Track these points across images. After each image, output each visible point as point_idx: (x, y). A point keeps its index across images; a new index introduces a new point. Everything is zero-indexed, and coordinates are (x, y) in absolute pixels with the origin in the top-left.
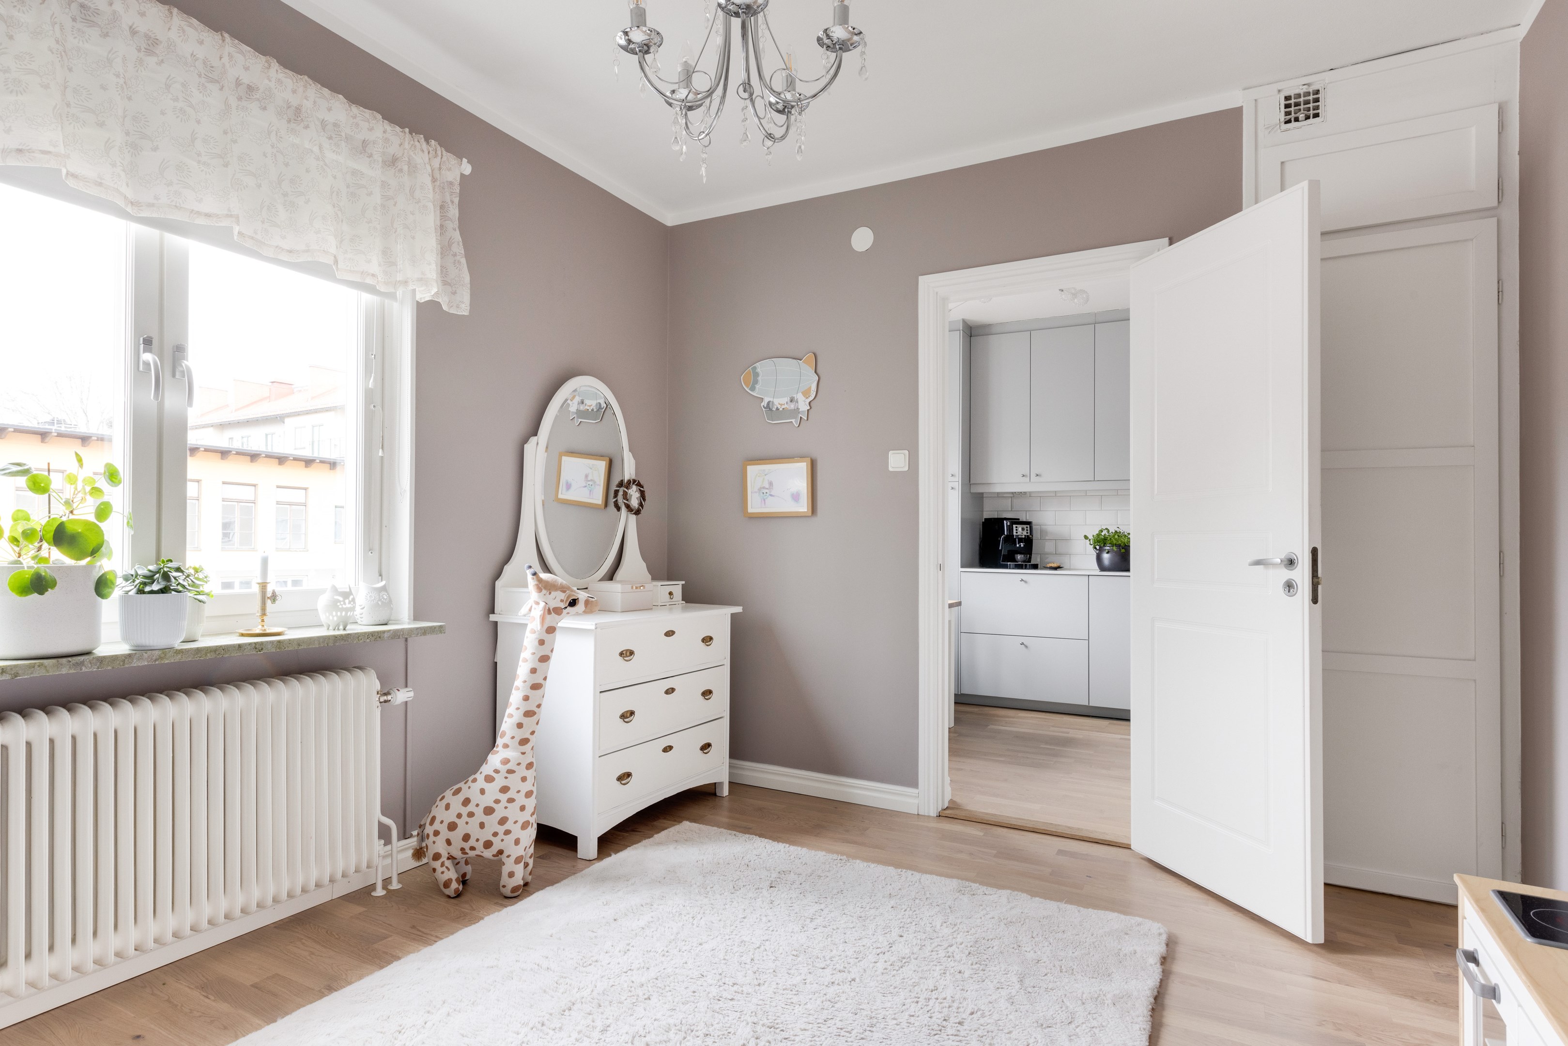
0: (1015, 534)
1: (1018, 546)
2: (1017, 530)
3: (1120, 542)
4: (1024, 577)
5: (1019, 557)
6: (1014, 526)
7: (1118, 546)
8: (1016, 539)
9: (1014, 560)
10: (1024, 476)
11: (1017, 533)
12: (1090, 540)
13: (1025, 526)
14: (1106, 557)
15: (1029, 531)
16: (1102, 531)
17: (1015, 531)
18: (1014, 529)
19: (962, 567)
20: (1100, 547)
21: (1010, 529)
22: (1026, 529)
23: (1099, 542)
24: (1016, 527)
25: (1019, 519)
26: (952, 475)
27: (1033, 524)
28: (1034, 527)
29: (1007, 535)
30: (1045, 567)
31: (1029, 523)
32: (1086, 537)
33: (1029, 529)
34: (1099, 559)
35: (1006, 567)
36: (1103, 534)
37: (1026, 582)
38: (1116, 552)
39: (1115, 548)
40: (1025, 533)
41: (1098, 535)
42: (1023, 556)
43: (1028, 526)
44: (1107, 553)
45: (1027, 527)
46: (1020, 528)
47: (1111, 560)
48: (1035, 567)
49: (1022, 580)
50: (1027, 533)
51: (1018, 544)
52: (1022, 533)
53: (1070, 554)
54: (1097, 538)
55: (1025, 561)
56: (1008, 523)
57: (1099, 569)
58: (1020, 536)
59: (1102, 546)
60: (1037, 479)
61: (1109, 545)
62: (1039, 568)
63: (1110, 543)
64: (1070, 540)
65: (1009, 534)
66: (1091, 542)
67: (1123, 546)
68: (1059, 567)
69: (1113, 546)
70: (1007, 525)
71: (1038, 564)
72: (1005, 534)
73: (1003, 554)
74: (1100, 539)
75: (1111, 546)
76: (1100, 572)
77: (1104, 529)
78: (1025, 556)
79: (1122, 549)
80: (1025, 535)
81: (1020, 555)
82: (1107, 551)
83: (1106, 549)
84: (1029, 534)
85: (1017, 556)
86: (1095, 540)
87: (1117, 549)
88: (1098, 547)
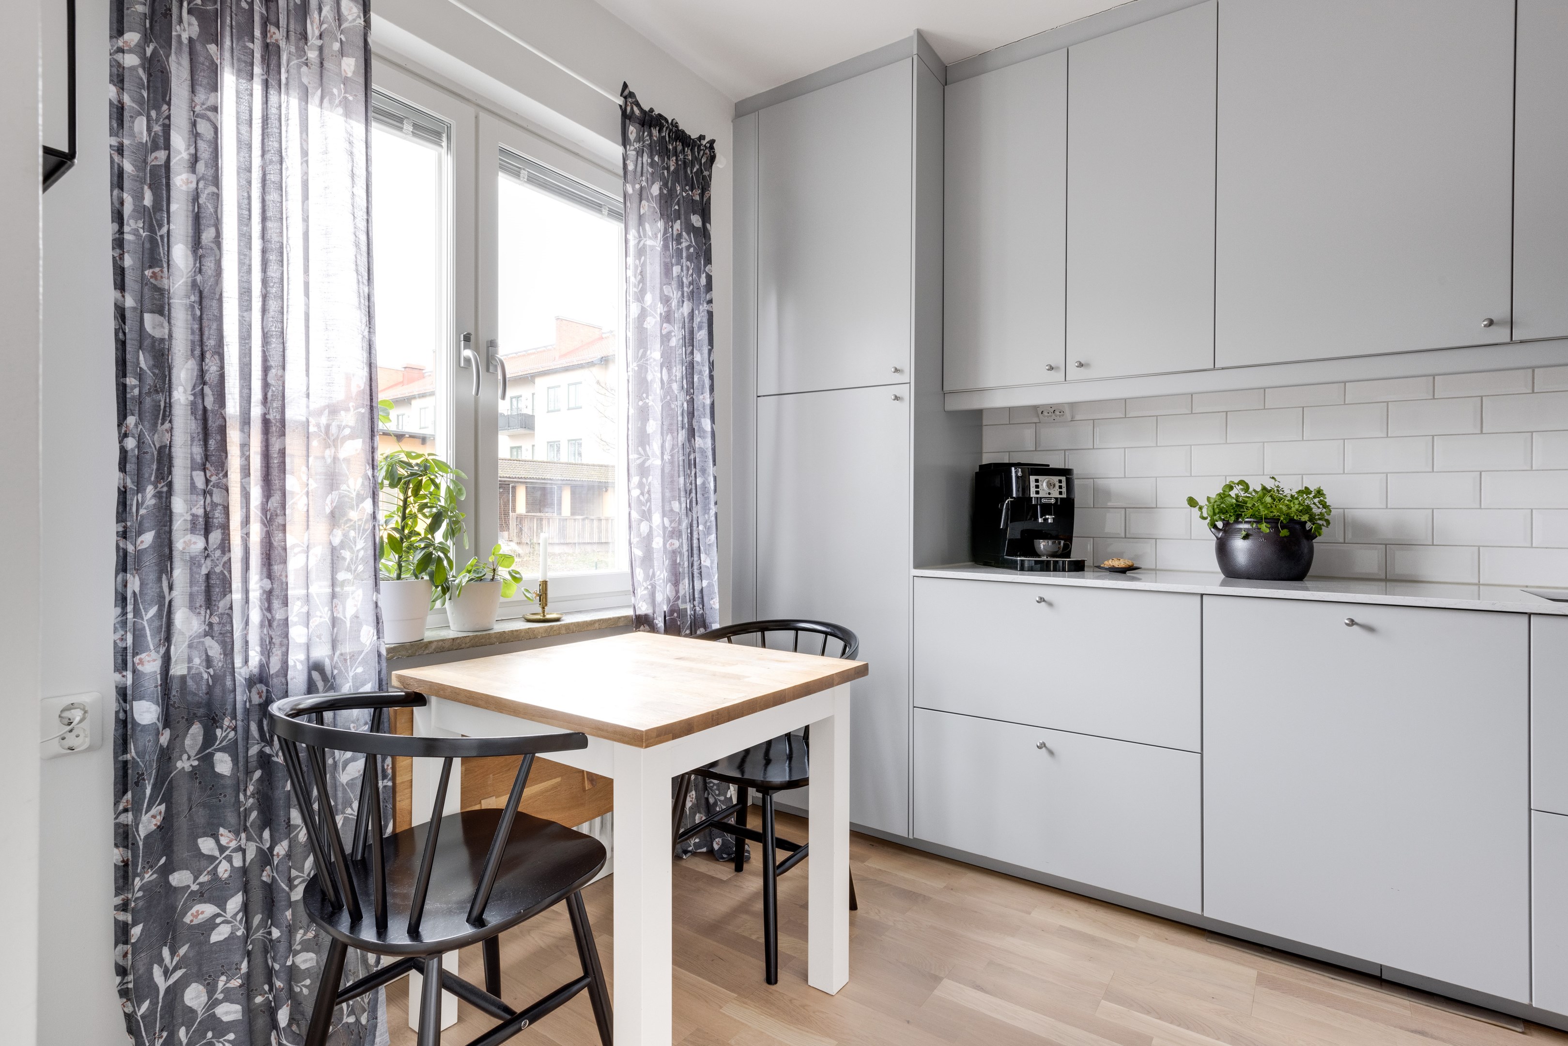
0: (1033, 495)
1: (1040, 520)
2: (1037, 487)
3: (1276, 513)
4: (1047, 594)
5: (1043, 545)
6: (1032, 478)
7: (1273, 522)
8: (1036, 506)
9: (1033, 552)
10: (1051, 368)
11: (1037, 492)
12: (1201, 508)
13: (1055, 479)
14: (1241, 548)
15: (1064, 490)
16: (1231, 488)
17: (1033, 490)
18: (1033, 484)
19: (917, 566)
20: (1227, 524)
21: (1024, 487)
22: (1057, 484)
23: (1222, 511)
24: (1037, 481)
25: (1048, 465)
26: (896, 370)
27: (1076, 472)
28: (1077, 482)
29: (1017, 498)
30: (1099, 567)
31: (1066, 473)
32: (1192, 502)
33: (1064, 484)
34: (1223, 551)
35: (1011, 566)
36: (1233, 493)
37: (1050, 604)
38: (1266, 536)
39: (1265, 528)
40: (1055, 494)
41: (1223, 496)
42: (1050, 542)
43: (1063, 479)
44: (1246, 537)
45: (1060, 481)
46: (1044, 481)
47: (1251, 553)
48: (1078, 567)
49: (1042, 600)
50: (1061, 493)
51: (1041, 517)
52: (1049, 494)
53: (1156, 539)
54: (1218, 503)
55: (1054, 555)
56: (1020, 474)
57: (1222, 576)
58: (1043, 501)
59: (1231, 522)
60: (1083, 373)
61: (1247, 520)
62: (1086, 569)
63: (1252, 516)
64: (1156, 508)
65: (1021, 495)
66: (1205, 511)
67: (1285, 522)
68: (1132, 568)
69: (1259, 521)
70: (1017, 477)
71: (1084, 561)
72: (1012, 497)
73: (1009, 540)
74: (1222, 505)
75: (1254, 522)
76: (1223, 584)
77: (1236, 481)
78: (1053, 543)
79: (1283, 528)
80: (1056, 499)
81: (1046, 541)
82: (1244, 533)
83: (1241, 529)
84: (1064, 496)
85: (1040, 544)
86: (1213, 509)
87: (1269, 528)
88: (1220, 525)
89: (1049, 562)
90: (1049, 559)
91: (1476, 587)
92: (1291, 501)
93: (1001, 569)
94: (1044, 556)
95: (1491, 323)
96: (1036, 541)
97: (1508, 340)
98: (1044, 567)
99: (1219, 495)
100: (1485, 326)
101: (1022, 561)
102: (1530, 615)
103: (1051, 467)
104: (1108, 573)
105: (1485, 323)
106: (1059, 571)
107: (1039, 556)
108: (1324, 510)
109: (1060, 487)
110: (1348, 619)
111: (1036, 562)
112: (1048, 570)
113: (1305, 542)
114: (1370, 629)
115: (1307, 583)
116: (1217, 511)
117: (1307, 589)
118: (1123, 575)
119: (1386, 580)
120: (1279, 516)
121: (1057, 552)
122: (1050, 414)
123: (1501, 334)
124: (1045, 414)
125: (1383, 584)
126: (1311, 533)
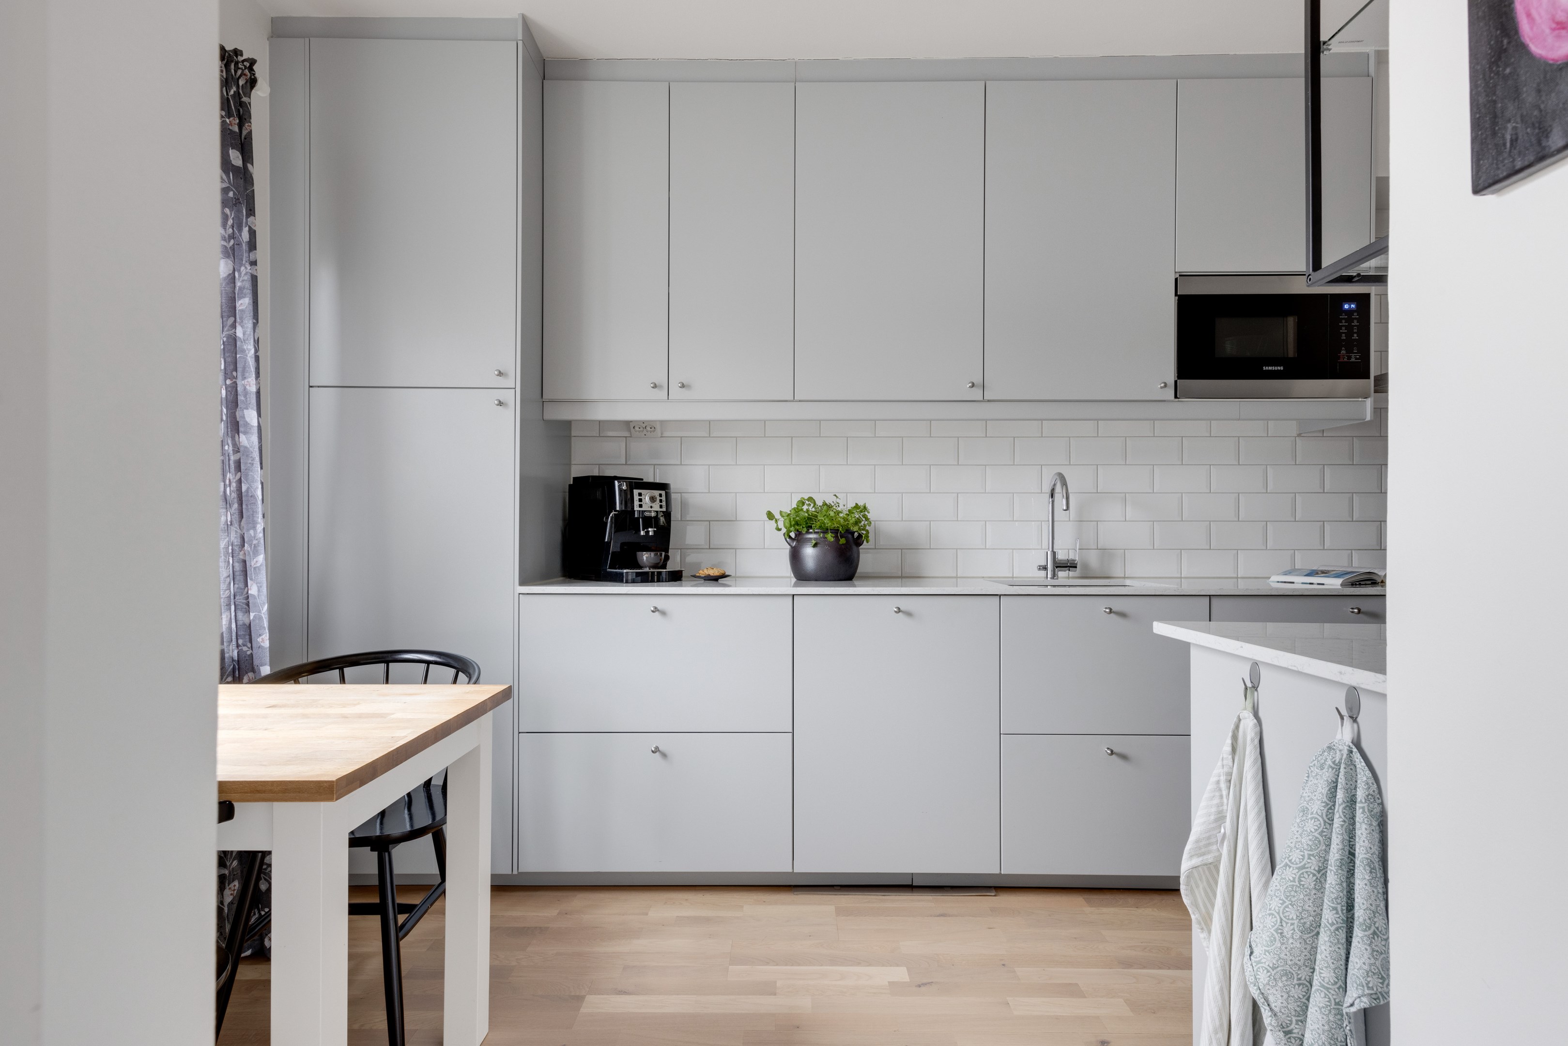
0: (636, 508)
1: (642, 533)
2: (640, 500)
3: (836, 525)
4: (660, 603)
5: (645, 557)
6: (636, 492)
7: (835, 531)
8: (638, 519)
9: (635, 564)
10: (655, 386)
11: (641, 506)
12: (776, 521)
13: (656, 493)
14: (809, 553)
15: (664, 504)
16: (803, 504)
17: (636, 503)
18: (636, 498)
19: (522, 583)
20: (799, 534)
21: (628, 499)
22: (658, 498)
23: (797, 524)
24: (640, 494)
25: (642, 479)
26: (500, 374)
27: (673, 487)
28: (673, 496)
29: (621, 512)
30: (694, 576)
31: (663, 487)
32: (770, 516)
33: (664, 498)
34: (796, 557)
35: (618, 579)
36: (805, 508)
37: (663, 613)
38: (830, 544)
39: (830, 537)
40: (656, 507)
41: (797, 510)
42: (652, 554)
43: (663, 493)
44: (815, 546)
45: (661, 495)
46: (647, 495)
47: (819, 560)
48: (676, 577)
49: (656, 610)
50: (661, 507)
51: (643, 530)
52: (651, 507)
53: (736, 549)
54: (794, 517)
55: (655, 566)
56: (624, 487)
57: (794, 580)
58: (647, 514)
59: (804, 532)
60: (684, 394)
61: (816, 531)
62: (683, 579)
63: (820, 527)
64: (736, 521)
65: (623, 509)
66: (781, 525)
67: (843, 532)
68: (724, 576)
69: (825, 531)
70: (621, 490)
71: (682, 571)
72: (616, 511)
73: (612, 552)
74: (798, 518)
75: (821, 532)
76: (795, 585)
77: (806, 498)
78: (656, 555)
79: (842, 537)
80: (657, 512)
81: (649, 553)
82: (814, 542)
83: (811, 539)
84: (664, 509)
85: (643, 556)
86: (790, 521)
87: (834, 537)
88: (793, 535)
89: (653, 573)
90: (652, 570)
91: (955, 579)
92: (848, 515)
93: (603, 583)
94: (646, 567)
95: (973, 385)
96: (639, 554)
97: (982, 399)
98: (645, 578)
99: (794, 509)
100: (970, 387)
101: (627, 572)
102: (1000, 596)
103: (644, 480)
104: (702, 581)
105: (970, 385)
106: (662, 582)
107: (640, 567)
108: (866, 522)
109: (661, 501)
110: (896, 608)
111: (638, 574)
112: (652, 581)
113: (854, 548)
114: (909, 614)
115: (855, 582)
116: (793, 523)
117: (854, 586)
118: (715, 582)
119: (902, 577)
120: (838, 527)
121: (659, 563)
122: (641, 429)
123: (977, 394)
124: (637, 429)
125: (900, 580)
126: (858, 541)
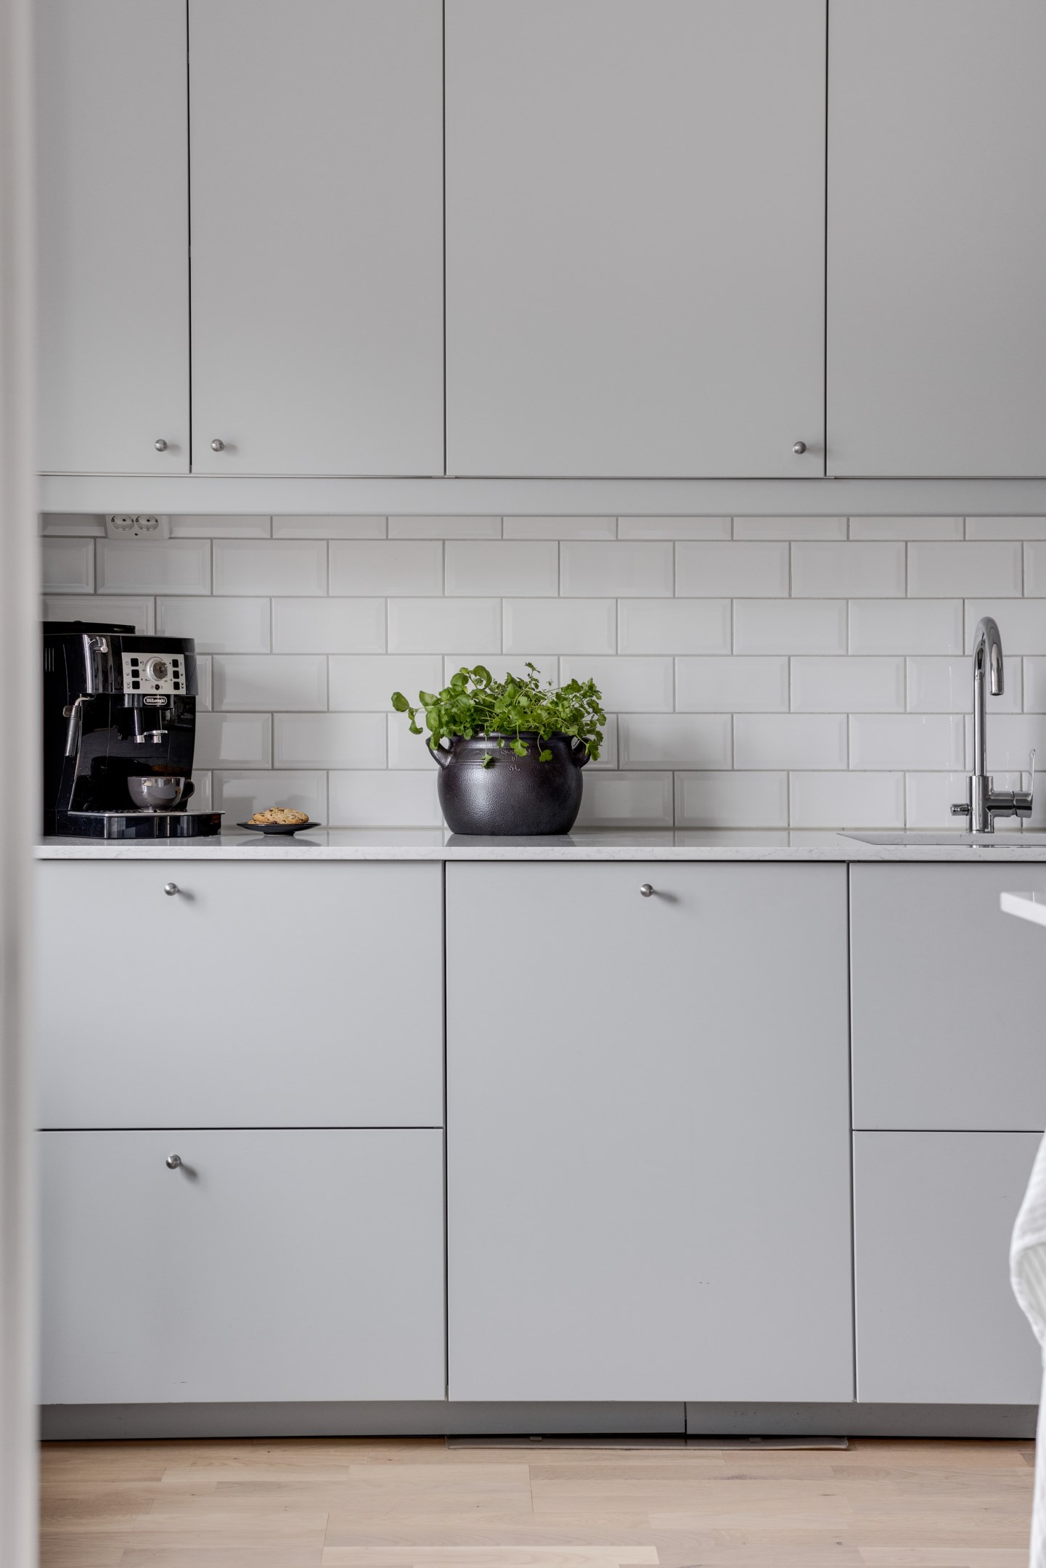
0: (128, 690)
1: (139, 739)
2: (135, 674)
3: (533, 724)
4: (183, 877)
5: (146, 787)
6: (126, 657)
7: (530, 736)
8: (131, 710)
9: (125, 801)
10: (164, 446)
11: (136, 685)
12: (412, 713)
13: (167, 658)
14: (479, 781)
15: (182, 680)
16: (466, 680)
17: (128, 679)
18: (127, 669)
20: (457, 741)
21: (110, 668)
22: (170, 669)
23: (454, 720)
24: (135, 662)
25: (133, 629)
29: (96, 696)
30: (245, 826)
31: (178, 646)
32: (400, 703)
33: (181, 669)
34: (451, 788)
35: (91, 830)
36: (470, 687)
37: (189, 897)
38: (520, 762)
39: (520, 747)
40: (167, 687)
41: (454, 693)
42: (159, 781)
43: (180, 658)
44: (490, 765)
45: (175, 663)
46: (148, 662)
47: (497, 794)
48: (207, 827)
49: (174, 890)
50: (176, 686)
51: (141, 733)
52: (157, 687)
53: (328, 770)
55: (166, 806)
56: (101, 648)
57: (449, 833)
58: (149, 701)
59: (468, 738)
60: (224, 462)
61: (492, 735)
62: (222, 831)
63: (501, 728)
64: (328, 711)
65: (101, 691)
66: (421, 720)
67: (546, 738)
68: (305, 825)
69: (511, 736)
70: (95, 653)
71: (219, 815)
72: (85, 695)
73: (78, 778)
74: (454, 710)
75: (502, 738)
76: (452, 843)
77: (471, 668)
78: (167, 783)
79: (544, 747)
80: (168, 696)
81: (153, 779)
82: (488, 757)
83: (482, 750)
84: (182, 691)
85: (140, 784)
86: (439, 716)
87: (527, 748)
88: (445, 742)
89: (162, 819)
90: (159, 813)
91: (785, 833)
94: (147, 807)
95: (803, 448)
96: (132, 780)
97: (822, 475)
98: (145, 830)
99: (448, 690)
100: (796, 452)
101: (110, 818)
102: (846, 864)
104: (261, 835)
105: (797, 448)
106: (182, 836)
107: (135, 807)
108: (596, 717)
109: (176, 675)
110: (644, 886)
111: (130, 822)
112: (162, 835)
113: (571, 769)
114: (670, 898)
115: (573, 837)
116: (445, 719)
117: (572, 844)
118: (287, 838)
119: (674, 829)
120: (537, 728)
121: (173, 800)
122: (129, 523)
123: (812, 465)
124: (119, 522)
125: (671, 833)
126: (579, 755)
